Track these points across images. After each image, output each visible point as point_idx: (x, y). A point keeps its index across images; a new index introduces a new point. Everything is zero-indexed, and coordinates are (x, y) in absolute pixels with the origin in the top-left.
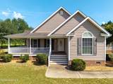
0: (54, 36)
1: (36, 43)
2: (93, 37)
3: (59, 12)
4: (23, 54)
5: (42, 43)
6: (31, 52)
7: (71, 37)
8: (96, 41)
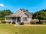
2: (27, 17)
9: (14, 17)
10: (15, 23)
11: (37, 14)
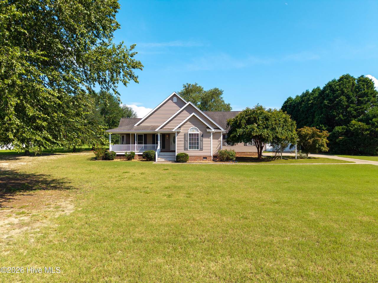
0: (164, 131)
1: (142, 138)
2: (199, 132)
3: (171, 98)
4: (128, 152)
5: (149, 139)
6: (137, 149)
7: (178, 133)
8: (202, 136)
9: (146, 135)
10: (154, 159)
11: (244, 121)
